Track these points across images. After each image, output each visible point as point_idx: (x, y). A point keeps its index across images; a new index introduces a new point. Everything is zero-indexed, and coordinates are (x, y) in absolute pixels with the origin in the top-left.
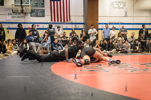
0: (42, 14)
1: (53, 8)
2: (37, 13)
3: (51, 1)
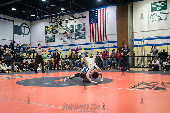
0: (83, 36)
1: (92, 30)
2: (80, 36)
3: (90, 24)
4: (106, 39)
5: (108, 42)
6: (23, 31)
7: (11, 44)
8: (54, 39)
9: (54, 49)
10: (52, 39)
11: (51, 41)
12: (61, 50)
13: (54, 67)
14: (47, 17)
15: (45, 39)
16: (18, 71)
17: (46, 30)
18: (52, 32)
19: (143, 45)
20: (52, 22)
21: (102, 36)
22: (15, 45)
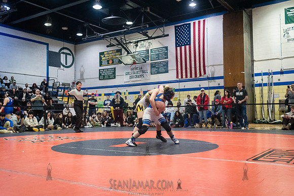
0: (164, 68)
1: (179, 57)
2: (158, 68)
3: (176, 47)
4: (205, 73)
5: (208, 79)
6: (63, 60)
7: (43, 82)
8: (114, 73)
9: (115, 90)
10: (110, 74)
11: (109, 77)
12: (126, 92)
13: (115, 122)
14: (103, 38)
15: (100, 75)
16: (55, 128)
17: (101, 58)
18: (110, 62)
19: (271, 84)
20: (111, 45)
21: (198, 69)
22: (50, 84)
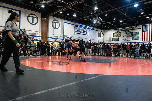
0: (138, 38)
1: (143, 35)
2: (135, 38)
3: (143, 32)
8: (118, 39)
11: (116, 40)
15: (113, 39)
17: (113, 35)
18: (117, 36)
20: (119, 31)
